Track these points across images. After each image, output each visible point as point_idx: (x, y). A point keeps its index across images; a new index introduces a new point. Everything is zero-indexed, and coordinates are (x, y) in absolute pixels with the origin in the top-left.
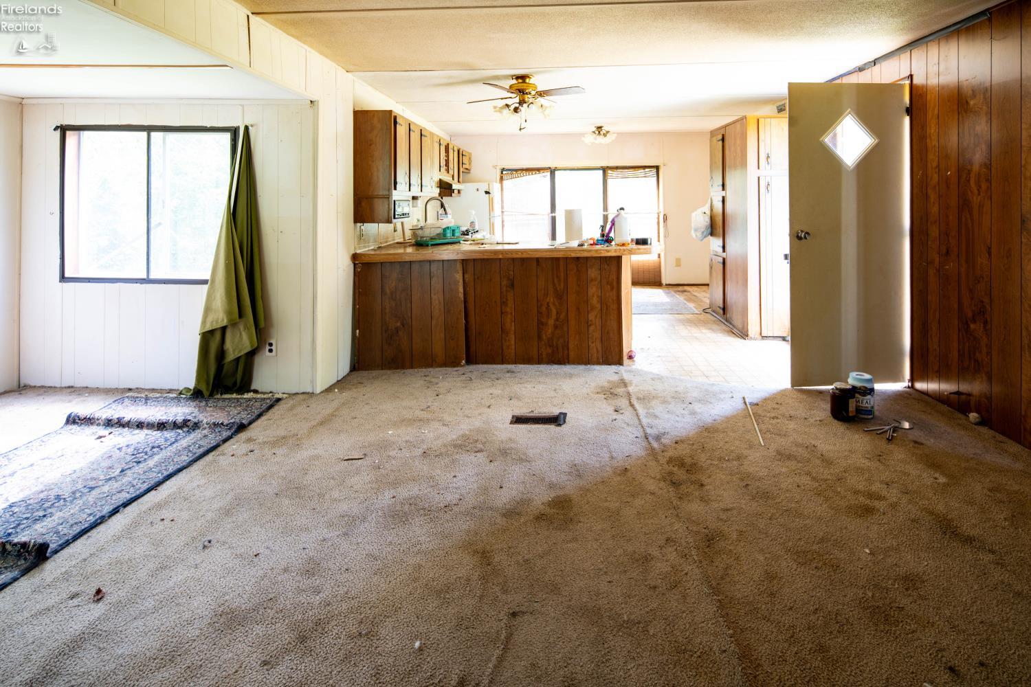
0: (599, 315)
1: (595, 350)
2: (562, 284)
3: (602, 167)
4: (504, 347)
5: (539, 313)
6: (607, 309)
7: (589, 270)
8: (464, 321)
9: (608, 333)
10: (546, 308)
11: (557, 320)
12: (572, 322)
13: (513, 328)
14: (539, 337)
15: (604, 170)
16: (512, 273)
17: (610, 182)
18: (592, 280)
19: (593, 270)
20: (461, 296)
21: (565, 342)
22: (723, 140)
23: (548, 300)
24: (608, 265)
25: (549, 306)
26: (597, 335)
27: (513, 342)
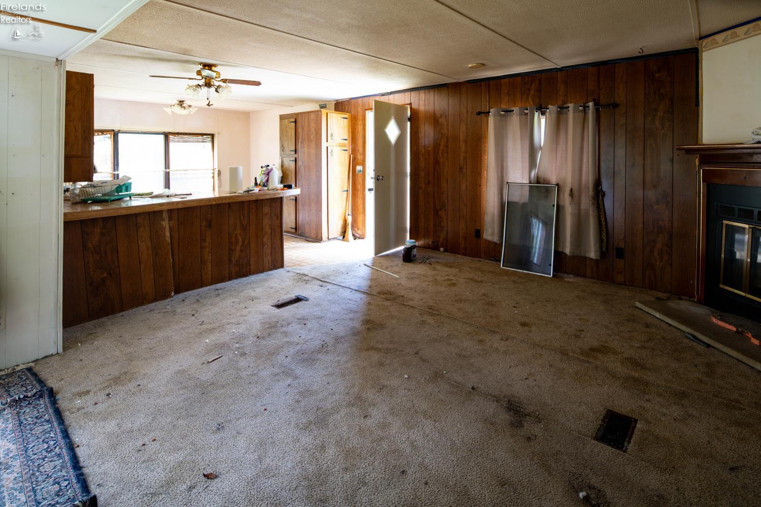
0: (270, 238)
1: (267, 261)
2: (246, 220)
3: (164, 132)
4: (203, 275)
5: (230, 243)
6: (275, 233)
7: (264, 208)
8: (172, 260)
9: (275, 248)
10: (235, 239)
11: (243, 245)
12: (253, 245)
13: (210, 257)
14: (230, 261)
15: (167, 135)
16: (210, 216)
17: (171, 145)
18: (266, 215)
19: (267, 207)
20: (168, 239)
21: (247, 260)
22: (296, 122)
23: (236, 233)
24: (275, 203)
25: (237, 237)
26: (269, 251)
27: (210, 269)
